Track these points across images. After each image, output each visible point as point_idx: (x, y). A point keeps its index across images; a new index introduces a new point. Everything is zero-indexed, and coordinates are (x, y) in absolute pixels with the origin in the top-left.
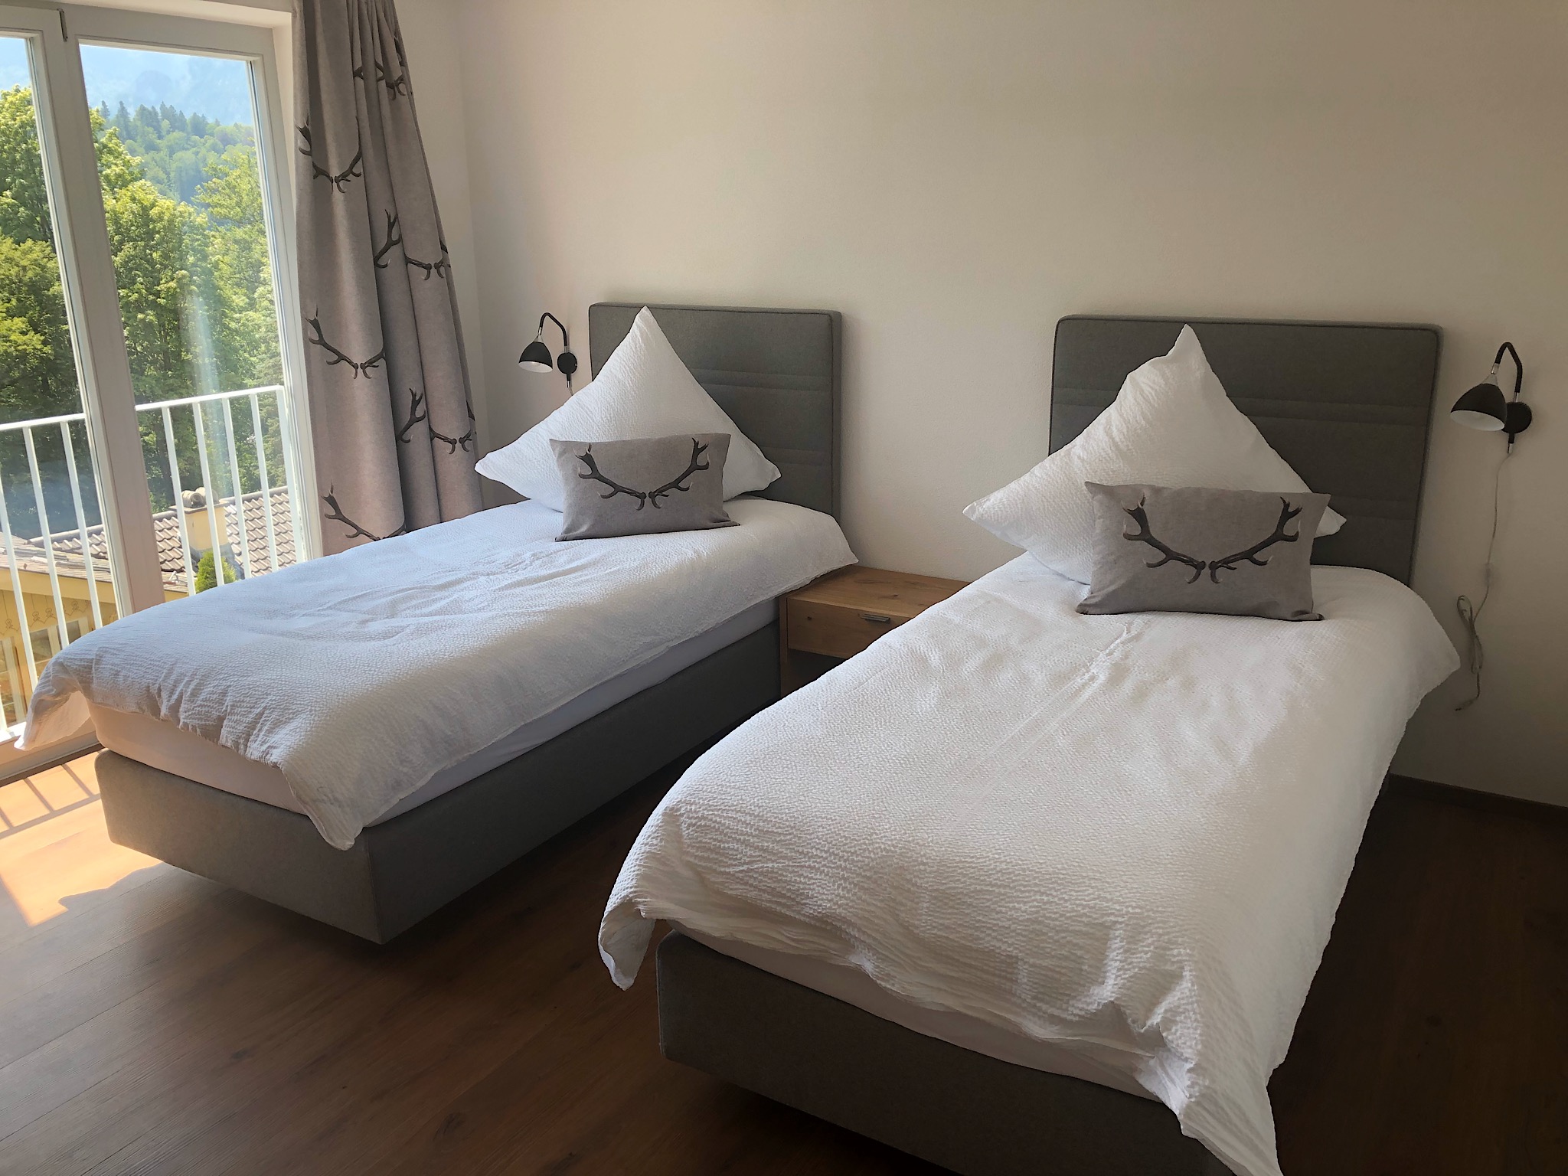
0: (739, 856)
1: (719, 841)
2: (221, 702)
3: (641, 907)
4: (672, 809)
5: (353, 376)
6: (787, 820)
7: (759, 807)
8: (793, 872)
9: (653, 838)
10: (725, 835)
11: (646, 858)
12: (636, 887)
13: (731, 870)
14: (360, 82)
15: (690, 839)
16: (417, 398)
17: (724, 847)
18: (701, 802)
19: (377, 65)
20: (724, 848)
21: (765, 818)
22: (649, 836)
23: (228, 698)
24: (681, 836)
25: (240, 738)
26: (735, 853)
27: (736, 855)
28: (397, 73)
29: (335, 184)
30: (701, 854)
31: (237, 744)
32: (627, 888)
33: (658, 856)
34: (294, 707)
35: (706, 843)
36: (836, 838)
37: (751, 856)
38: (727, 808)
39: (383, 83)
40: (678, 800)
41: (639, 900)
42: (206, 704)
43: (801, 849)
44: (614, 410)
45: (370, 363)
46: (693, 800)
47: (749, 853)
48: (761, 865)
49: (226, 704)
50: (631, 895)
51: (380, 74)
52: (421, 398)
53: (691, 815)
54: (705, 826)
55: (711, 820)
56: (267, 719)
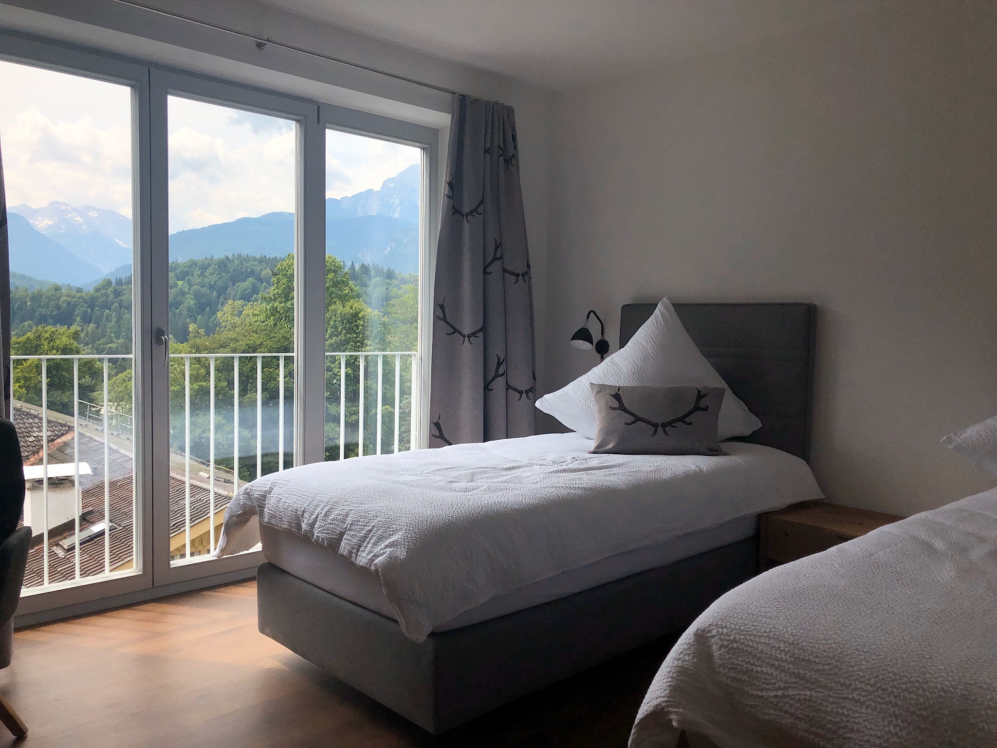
0: (773, 681)
1: (752, 665)
2: (343, 521)
3: (673, 717)
4: (704, 631)
5: (462, 342)
6: (825, 651)
7: (793, 636)
8: (834, 703)
9: (685, 655)
10: (758, 659)
11: (678, 672)
12: (668, 697)
13: (764, 694)
14: (488, 156)
15: (721, 659)
16: (501, 361)
17: (757, 670)
18: (733, 627)
19: (499, 147)
20: (757, 672)
21: (800, 647)
22: (681, 653)
23: (349, 519)
24: (712, 656)
25: (353, 549)
26: (768, 677)
27: (771, 679)
28: (511, 152)
29: (465, 218)
30: (733, 675)
31: (351, 553)
32: (660, 697)
33: (690, 672)
34: (394, 526)
35: (738, 664)
36: (882, 672)
37: (786, 682)
38: (759, 634)
39: (502, 158)
40: (709, 623)
41: (671, 709)
42: (333, 522)
43: (842, 681)
44: (638, 366)
45: (474, 334)
46: (724, 624)
47: (784, 679)
48: (797, 692)
49: (347, 523)
50: (664, 704)
51: (501, 152)
52: (503, 361)
53: (723, 637)
54: (737, 648)
55: (743, 643)
56: (374, 534)
